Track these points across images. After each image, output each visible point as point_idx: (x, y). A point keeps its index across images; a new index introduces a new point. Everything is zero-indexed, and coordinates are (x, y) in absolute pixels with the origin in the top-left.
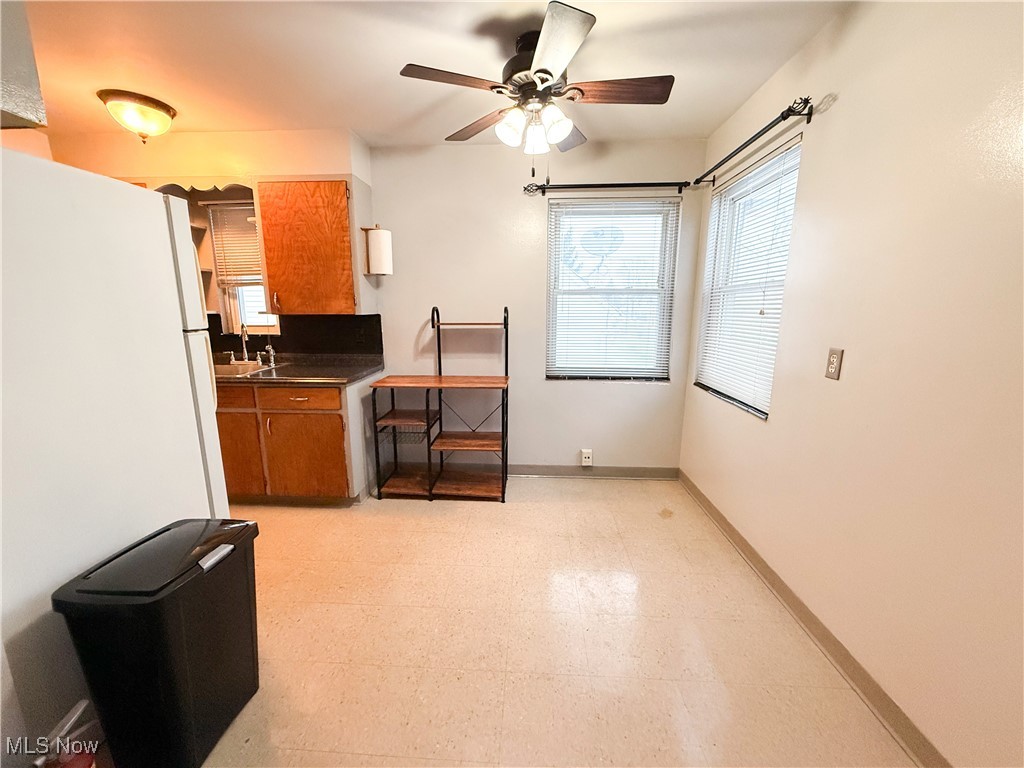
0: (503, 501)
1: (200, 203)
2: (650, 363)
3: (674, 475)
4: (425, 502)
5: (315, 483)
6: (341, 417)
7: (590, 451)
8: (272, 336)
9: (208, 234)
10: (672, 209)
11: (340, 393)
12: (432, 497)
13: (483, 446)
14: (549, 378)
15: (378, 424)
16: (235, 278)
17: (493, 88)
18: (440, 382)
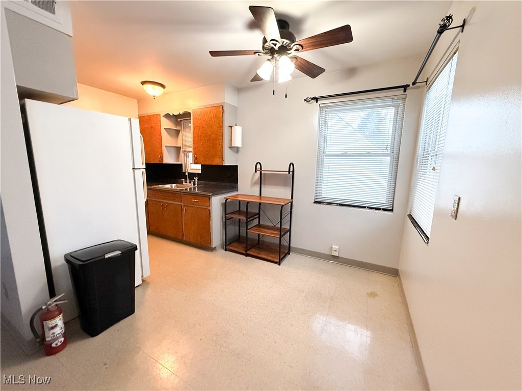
0: (279, 265)
1: (178, 120)
2: (382, 199)
3: (394, 273)
4: (244, 257)
5: (199, 238)
6: (209, 210)
7: (338, 247)
8: (198, 174)
9: (181, 131)
10: (400, 102)
11: (209, 199)
12: (247, 255)
13: (272, 234)
14: (316, 202)
15: (227, 216)
16: (189, 149)
17: (255, 53)
18: (260, 199)
